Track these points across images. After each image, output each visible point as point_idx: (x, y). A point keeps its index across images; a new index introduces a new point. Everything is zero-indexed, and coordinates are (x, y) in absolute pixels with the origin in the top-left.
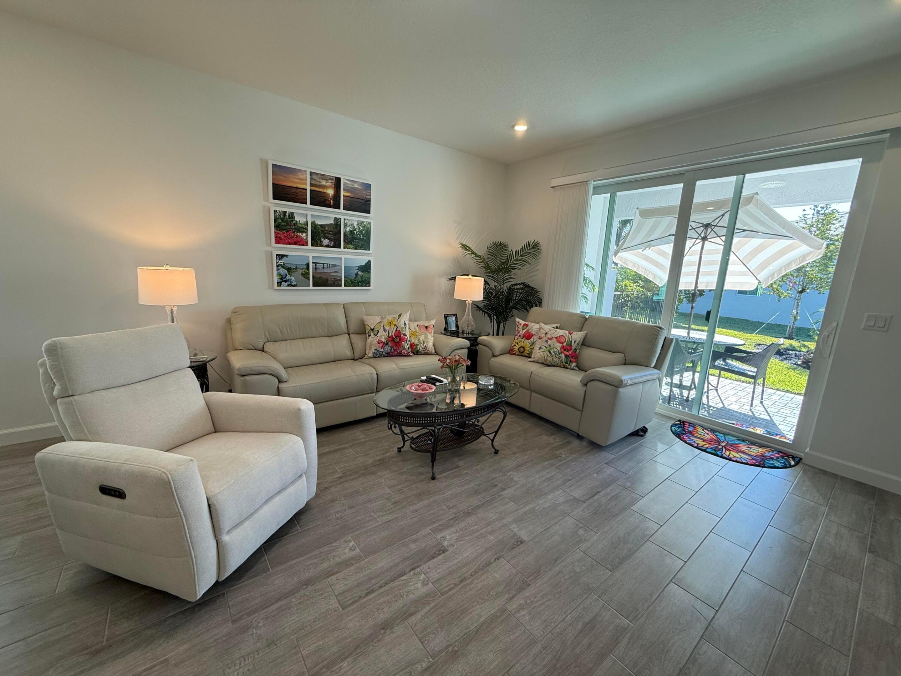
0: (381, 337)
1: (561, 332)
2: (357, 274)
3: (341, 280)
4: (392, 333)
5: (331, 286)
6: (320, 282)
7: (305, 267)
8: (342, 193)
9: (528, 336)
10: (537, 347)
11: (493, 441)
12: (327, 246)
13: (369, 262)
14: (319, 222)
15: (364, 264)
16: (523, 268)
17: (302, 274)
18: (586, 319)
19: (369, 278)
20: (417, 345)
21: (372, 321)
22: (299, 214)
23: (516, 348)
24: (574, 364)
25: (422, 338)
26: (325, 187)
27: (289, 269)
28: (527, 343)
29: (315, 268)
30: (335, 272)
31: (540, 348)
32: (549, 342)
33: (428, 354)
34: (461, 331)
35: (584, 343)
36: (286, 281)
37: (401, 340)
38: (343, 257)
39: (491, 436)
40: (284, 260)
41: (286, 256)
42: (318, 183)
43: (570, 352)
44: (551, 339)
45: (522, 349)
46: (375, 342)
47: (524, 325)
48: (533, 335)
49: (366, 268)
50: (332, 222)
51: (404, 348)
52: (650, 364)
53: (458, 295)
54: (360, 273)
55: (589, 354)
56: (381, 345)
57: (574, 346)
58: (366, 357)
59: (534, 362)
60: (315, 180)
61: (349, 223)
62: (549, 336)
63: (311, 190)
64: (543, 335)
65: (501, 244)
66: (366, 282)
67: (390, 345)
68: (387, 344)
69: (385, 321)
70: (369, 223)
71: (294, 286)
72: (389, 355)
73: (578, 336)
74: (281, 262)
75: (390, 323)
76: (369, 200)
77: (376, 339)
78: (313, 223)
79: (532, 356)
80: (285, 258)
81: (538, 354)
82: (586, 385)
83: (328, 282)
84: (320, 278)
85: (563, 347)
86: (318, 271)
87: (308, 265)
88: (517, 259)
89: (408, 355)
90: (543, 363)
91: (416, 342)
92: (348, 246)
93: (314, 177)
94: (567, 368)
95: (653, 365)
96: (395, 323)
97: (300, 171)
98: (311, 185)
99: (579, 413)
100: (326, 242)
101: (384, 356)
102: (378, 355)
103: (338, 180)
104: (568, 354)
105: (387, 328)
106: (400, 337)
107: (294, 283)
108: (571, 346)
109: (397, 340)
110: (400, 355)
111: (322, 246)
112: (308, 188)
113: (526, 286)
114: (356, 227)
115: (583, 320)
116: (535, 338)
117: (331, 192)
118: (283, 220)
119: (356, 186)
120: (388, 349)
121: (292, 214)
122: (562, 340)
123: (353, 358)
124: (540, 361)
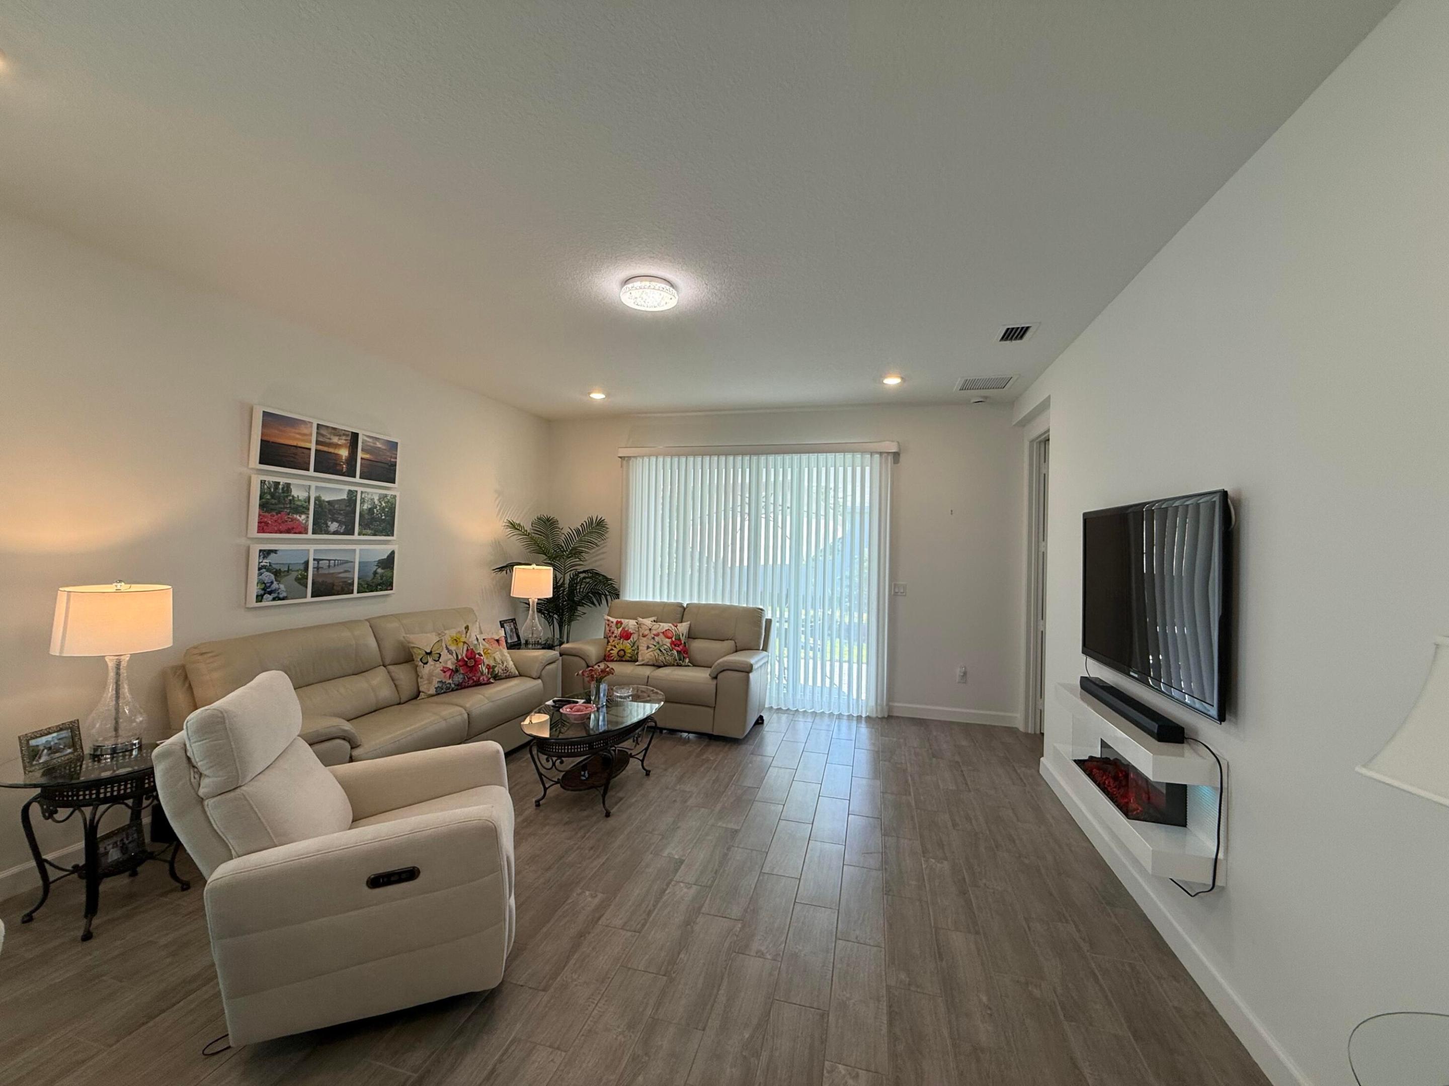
0: (446, 662)
1: (665, 626)
2: (375, 573)
3: (352, 584)
4: (463, 654)
5: (338, 594)
6: (324, 589)
7: (302, 567)
8: (360, 454)
9: (626, 635)
10: (643, 648)
11: (642, 761)
12: (335, 533)
13: (393, 553)
14: (326, 498)
15: (385, 557)
16: (591, 552)
17: (297, 579)
18: (685, 609)
19: (392, 577)
20: (494, 667)
21: (424, 641)
22: (299, 486)
23: (615, 652)
24: (687, 660)
25: (498, 656)
26: (337, 446)
27: (277, 573)
28: (627, 644)
29: (317, 568)
30: (346, 571)
31: (648, 647)
32: (657, 638)
33: (510, 677)
34: (523, 641)
35: (691, 636)
36: (270, 593)
37: (477, 662)
38: (358, 547)
39: (640, 756)
40: (272, 558)
41: (275, 551)
42: (328, 441)
43: (681, 647)
44: (658, 635)
45: (622, 653)
46: (438, 671)
47: (617, 623)
48: (631, 634)
49: (388, 562)
50: (345, 496)
51: (482, 674)
52: (759, 647)
53: (518, 591)
54: (380, 571)
55: (697, 646)
56: (448, 674)
57: (683, 639)
58: (422, 695)
59: (643, 665)
60: (323, 435)
61: (367, 498)
62: (654, 632)
63: (316, 450)
64: (647, 632)
65: (548, 520)
66: (387, 584)
67: (462, 672)
68: (457, 671)
69: (447, 638)
70: (395, 497)
71: (283, 599)
72: (460, 687)
73: (683, 628)
74: (265, 562)
75: (456, 641)
76: (394, 465)
77: (439, 666)
78: (318, 499)
79: (640, 658)
80: (273, 555)
81: (646, 654)
82: (716, 678)
83: (335, 587)
84: (323, 583)
85: (672, 643)
86: (321, 571)
87: (307, 563)
88: (581, 541)
89: (489, 683)
90: (653, 665)
91: (492, 663)
92: (364, 531)
93: (323, 432)
94: (681, 666)
95: (761, 648)
96: (463, 639)
97: (303, 422)
98: (318, 443)
99: (711, 711)
100: (334, 526)
101: (453, 690)
102: (443, 690)
103: (355, 436)
104: (679, 649)
105: (453, 648)
106: (474, 658)
107: (284, 594)
108: (680, 640)
109: (471, 663)
110: (478, 684)
111: (328, 533)
112: (313, 447)
113: (594, 575)
114: (377, 502)
115: (681, 609)
116: (634, 637)
117: (344, 453)
118: (273, 496)
119: (379, 445)
120: (458, 678)
121: (288, 485)
122: (670, 635)
123: (399, 702)
124: (651, 663)
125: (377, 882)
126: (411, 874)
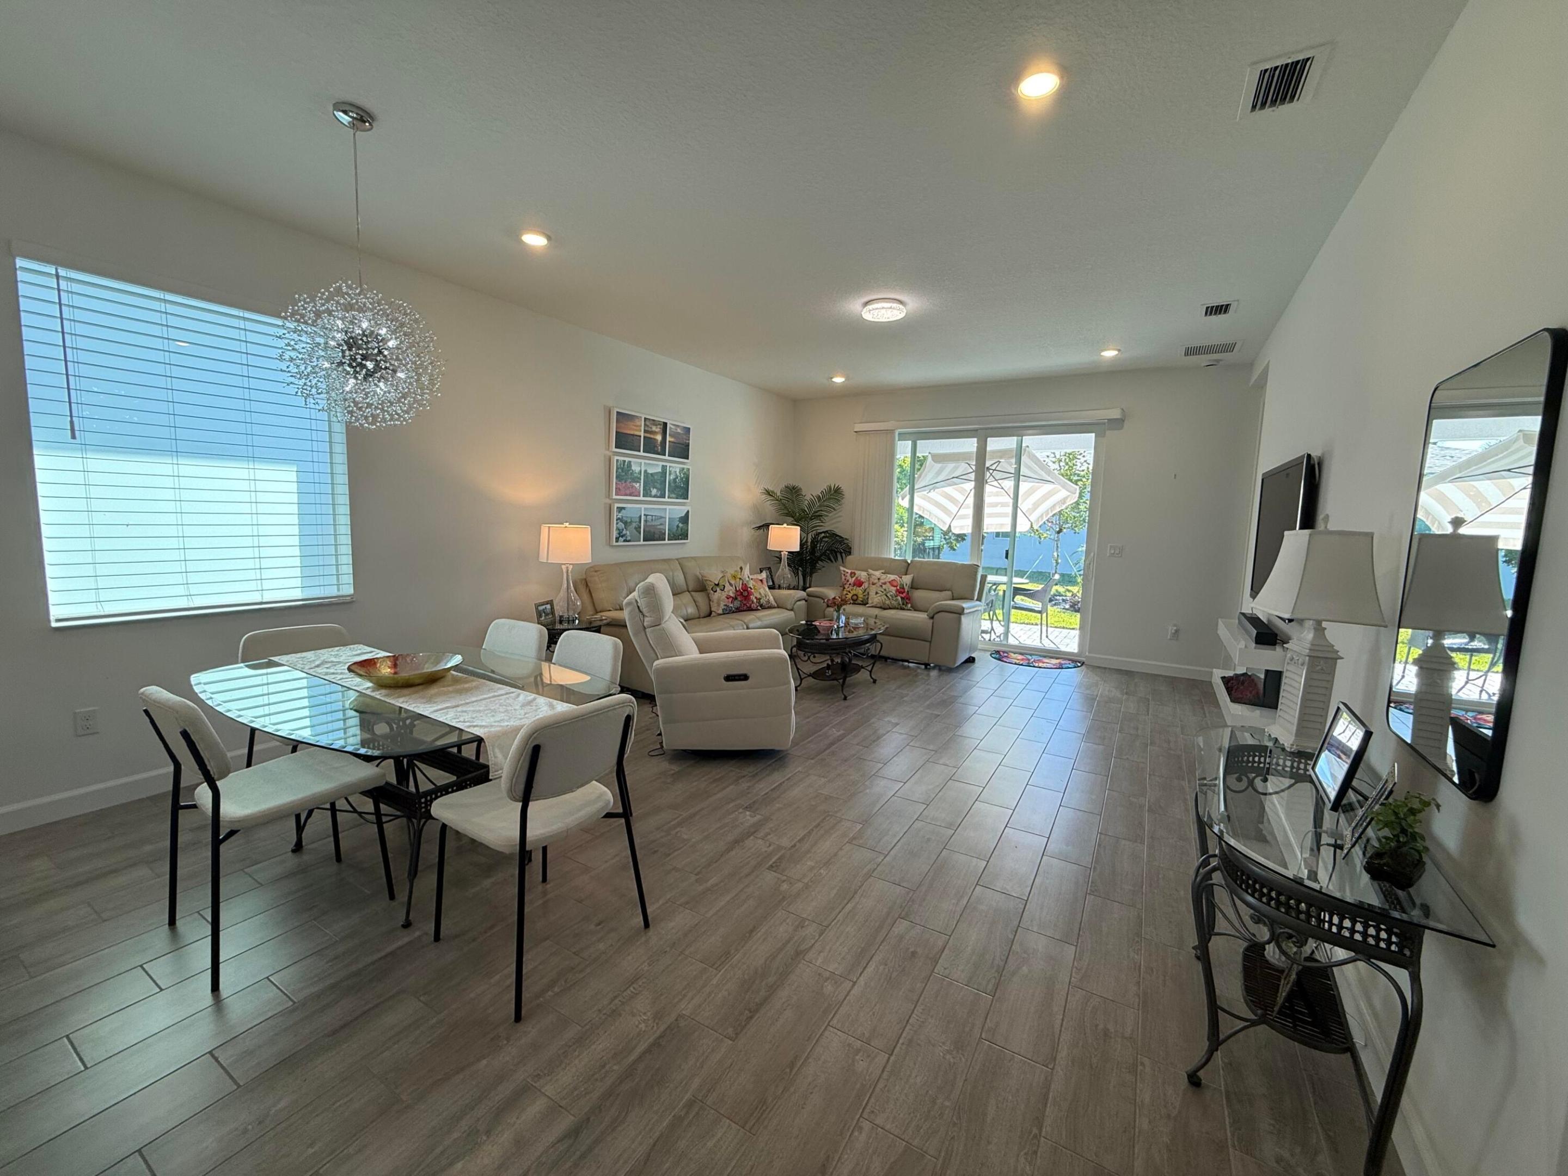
0: (729, 591)
1: (892, 577)
2: (678, 526)
3: (665, 534)
4: (740, 587)
5: (657, 540)
6: (649, 536)
7: (638, 520)
8: (668, 439)
9: (859, 584)
10: (872, 594)
11: (871, 672)
12: (655, 496)
13: (688, 512)
14: (650, 471)
15: (683, 515)
16: (830, 515)
17: (635, 528)
18: (909, 564)
19: (687, 530)
20: (760, 599)
21: (714, 575)
22: (635, 463)
23: (849, 596)
24: (909, 605)
25: (762, 591)
26: (655, 433)
27: (626, 523)
28: (859, 591)
29: (646, 521)
30: (661, 524)
31: (877, 593)
32: (884, 586)
33: (771, 607)
35: (914, 586)
36: (622, 537)
37: (749, 594)
38: (668, 507)
39: (869, 668)
40: (623, 512)
41: (624, 508)
42: (649, 429)
43: (904, 594)
44: (885, 583)
45: (855, 597)
46: (724, 597)
47: (851, 573)
48: (863, 583)
49: (685, 519)
50: (660, 470)
51: (753, 602)
52: (974, 597)
53: (773, 545)
54: (681, 525)
55: (918, 595)
56: (730, 600)
57: (906, 589)
58: (713, 614)
59: (872, 607)
60: (648, 426)
61: (673, 470)
62: (883, 581)
63: (644, 437)
64: (876, 581)
65: (794, 488)
66: (685, 536)
67: (739, 599)
68: (736, 599)
69: (729, 576)
70: (688, 470)
71: (629, 541)
72: (738, 610)
73: (907, 579)
74: (620, 515)
75: (735, 577)
76: (688, 445)
77: (724, 595)
78: (645, 471)
79: (870, 602)
80: (623, 511)
81: (875, 599)
82: (932, 618)
83: (656, 535)
84: (649, 532)
85: (897, 590)
86: (648, 524)
87: (640, 516)
88: (820, 506)
89: (758, 610)
90: (881, 608)
91: (759, 596)
92: (671, 496)
93: (648, 423)
94: (904, 609)
95: (976, 598)
96: (739, 576)
97: (637, 417)
98: (645, 431)
99: (928, 644)
100: (654, 492)
101: (733, 612)
102: (728, 612)
103: (665, 424)
104: (903, 596)
105: (733, 582)
106: (747, 590)
107: (629, 538)
108: (903, 588)
109: (745, 594)
110: (750, 609)
111: (651, 496)
112: (642, 434)
113: (833, 535)
114: (678, 474)
115: (906, 565)
116: (866, 585)
117: (659, 438)
118: (622, 469)
119: (679, 430)
120: (737, 604)
121: (630, 462)
122: (895, 584)
123: (699, 617)
124: (879, 605)
125: (729, 678)
126: (745, 677)
